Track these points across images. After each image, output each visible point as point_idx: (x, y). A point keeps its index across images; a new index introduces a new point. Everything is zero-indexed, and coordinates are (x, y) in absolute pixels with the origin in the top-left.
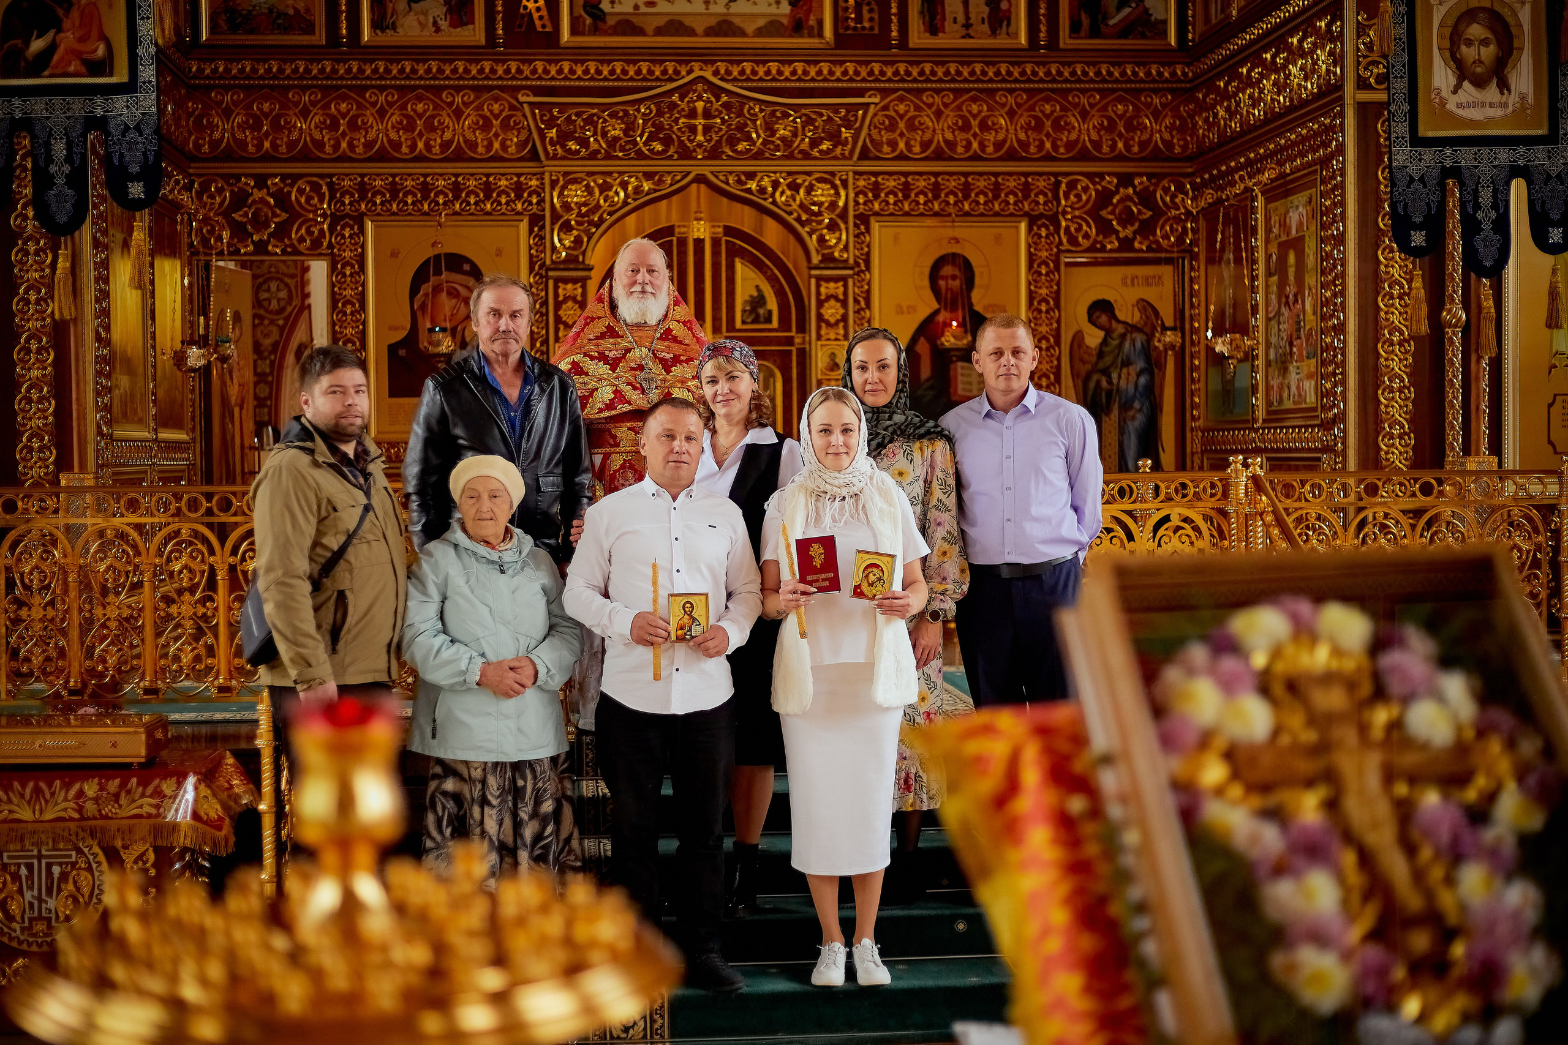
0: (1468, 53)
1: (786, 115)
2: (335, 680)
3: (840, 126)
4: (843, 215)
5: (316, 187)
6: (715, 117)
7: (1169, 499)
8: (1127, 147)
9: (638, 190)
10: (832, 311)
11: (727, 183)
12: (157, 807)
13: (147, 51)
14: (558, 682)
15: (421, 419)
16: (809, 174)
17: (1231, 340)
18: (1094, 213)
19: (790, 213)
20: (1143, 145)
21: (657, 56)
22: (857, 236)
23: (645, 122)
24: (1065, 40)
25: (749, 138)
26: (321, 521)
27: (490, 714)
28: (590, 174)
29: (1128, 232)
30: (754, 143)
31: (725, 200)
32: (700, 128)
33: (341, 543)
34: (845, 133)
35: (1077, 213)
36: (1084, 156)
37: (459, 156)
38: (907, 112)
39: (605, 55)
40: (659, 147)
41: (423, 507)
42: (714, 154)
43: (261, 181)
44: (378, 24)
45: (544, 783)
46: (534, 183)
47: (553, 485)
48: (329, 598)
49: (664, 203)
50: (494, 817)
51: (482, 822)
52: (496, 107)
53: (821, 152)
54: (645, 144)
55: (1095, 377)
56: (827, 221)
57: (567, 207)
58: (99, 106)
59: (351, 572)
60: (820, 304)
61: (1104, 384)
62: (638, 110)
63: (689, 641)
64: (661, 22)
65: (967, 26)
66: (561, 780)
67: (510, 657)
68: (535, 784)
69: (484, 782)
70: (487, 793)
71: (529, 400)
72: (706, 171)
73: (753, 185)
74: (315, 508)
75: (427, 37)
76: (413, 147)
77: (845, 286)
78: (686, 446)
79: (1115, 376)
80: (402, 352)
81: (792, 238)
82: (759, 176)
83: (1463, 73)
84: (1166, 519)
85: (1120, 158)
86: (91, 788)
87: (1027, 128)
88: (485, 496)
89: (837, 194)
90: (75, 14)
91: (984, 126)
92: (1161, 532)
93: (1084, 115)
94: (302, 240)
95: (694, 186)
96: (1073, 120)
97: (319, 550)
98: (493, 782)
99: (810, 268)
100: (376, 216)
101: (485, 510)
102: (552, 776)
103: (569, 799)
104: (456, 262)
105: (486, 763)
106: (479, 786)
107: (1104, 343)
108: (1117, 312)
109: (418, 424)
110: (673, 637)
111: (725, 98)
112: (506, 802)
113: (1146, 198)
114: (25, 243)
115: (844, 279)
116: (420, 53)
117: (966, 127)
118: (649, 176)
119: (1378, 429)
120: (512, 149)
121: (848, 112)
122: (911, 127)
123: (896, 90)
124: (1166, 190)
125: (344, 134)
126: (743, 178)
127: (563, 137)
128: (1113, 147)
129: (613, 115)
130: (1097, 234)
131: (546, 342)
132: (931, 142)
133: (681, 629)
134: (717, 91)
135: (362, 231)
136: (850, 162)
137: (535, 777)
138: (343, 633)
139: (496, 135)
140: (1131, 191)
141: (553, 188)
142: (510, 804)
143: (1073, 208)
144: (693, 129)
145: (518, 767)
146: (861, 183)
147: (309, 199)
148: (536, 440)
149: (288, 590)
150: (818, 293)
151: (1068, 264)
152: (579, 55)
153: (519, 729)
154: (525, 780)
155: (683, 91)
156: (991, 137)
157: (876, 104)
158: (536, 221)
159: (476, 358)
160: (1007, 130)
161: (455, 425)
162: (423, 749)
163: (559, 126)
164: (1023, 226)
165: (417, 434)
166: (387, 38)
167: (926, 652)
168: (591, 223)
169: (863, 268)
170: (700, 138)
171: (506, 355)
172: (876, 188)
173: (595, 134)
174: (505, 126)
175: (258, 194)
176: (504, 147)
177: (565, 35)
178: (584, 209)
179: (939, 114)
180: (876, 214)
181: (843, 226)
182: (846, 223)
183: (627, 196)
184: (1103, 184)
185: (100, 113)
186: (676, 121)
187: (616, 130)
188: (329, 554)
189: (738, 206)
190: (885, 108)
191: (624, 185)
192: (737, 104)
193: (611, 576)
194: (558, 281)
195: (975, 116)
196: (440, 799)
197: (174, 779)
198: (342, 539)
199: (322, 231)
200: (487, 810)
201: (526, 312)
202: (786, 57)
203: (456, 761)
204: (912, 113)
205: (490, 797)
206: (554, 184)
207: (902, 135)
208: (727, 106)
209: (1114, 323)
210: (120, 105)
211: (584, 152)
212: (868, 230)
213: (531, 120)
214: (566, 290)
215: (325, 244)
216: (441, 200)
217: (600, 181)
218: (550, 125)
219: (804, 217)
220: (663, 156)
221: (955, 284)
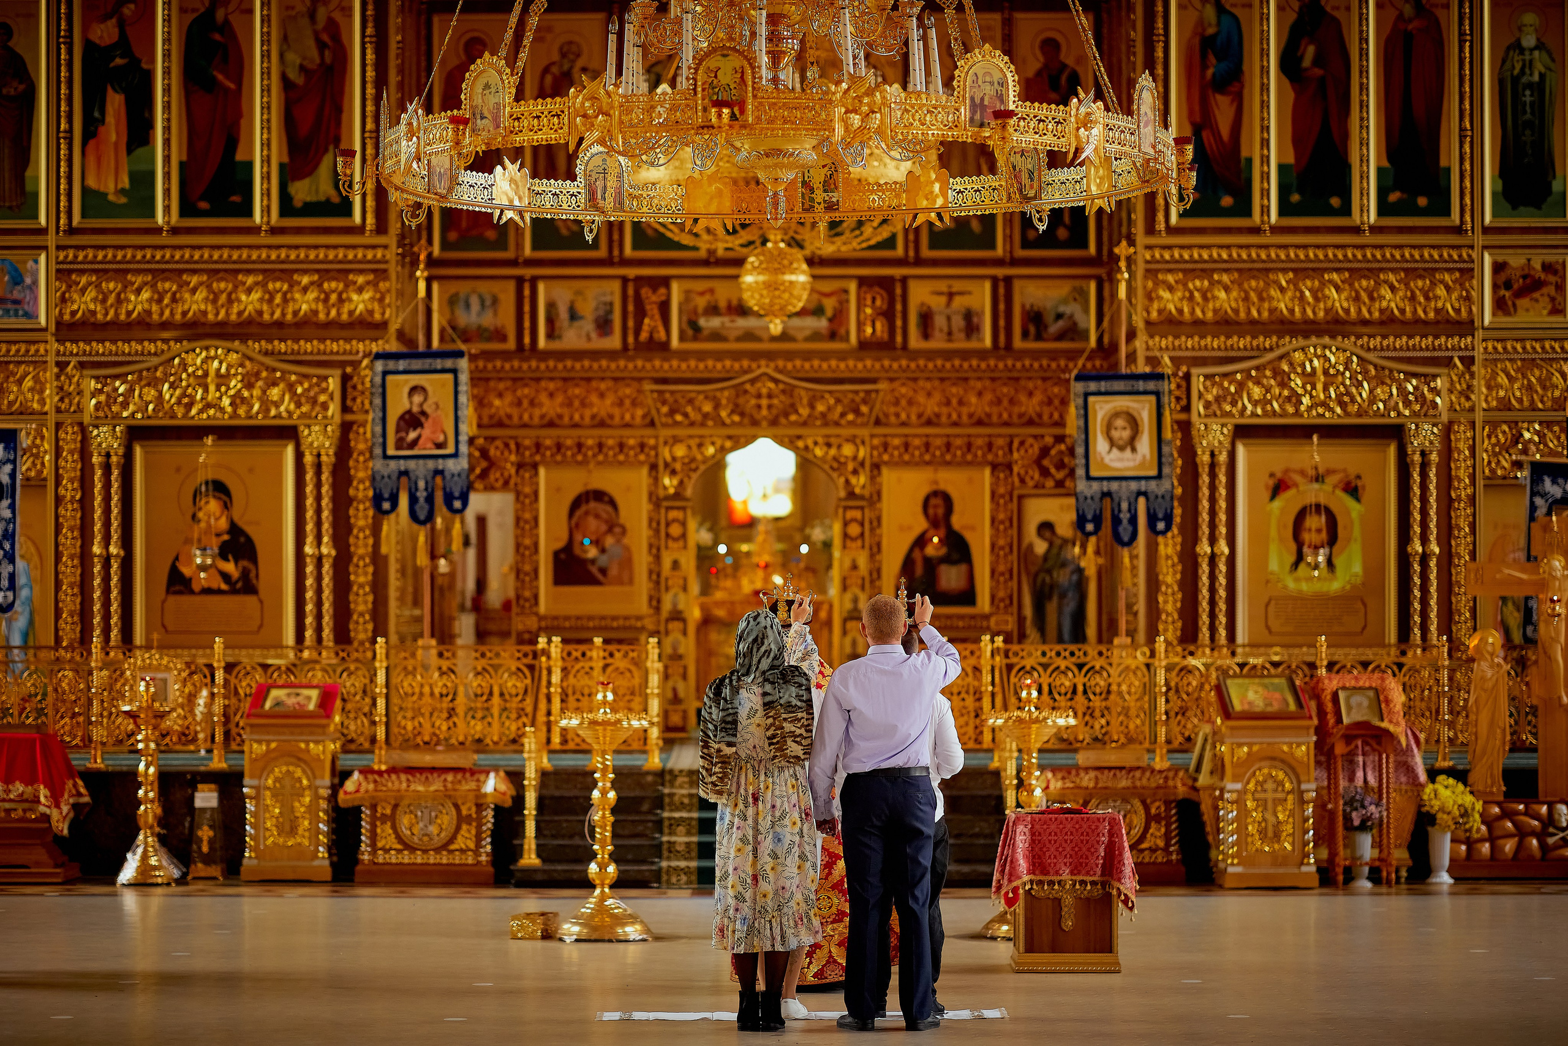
0: (1115, 434)
1: (823, 397)
3: (860, 404)
4: (862, 464)
5: (507, 445)
6: (774, 398)
9: (722, 448)
10: (854, 530)
13: (463, 438)
16: (838, 436)
18: (1038, 462)
19: (825, 463)
21: (736, 356)
22: (872, 478)
23: (728, 402)
24: (1018, 343)
25: (796, 412)
28: (691, 437)
30: (800, 416)
32: (764, 406)
34: (864, 409)
35: (1025, 462)
36: (1030, 423)
37: (602, 424)
38: (907, 393)
39: (701, 356)
40: (736, 418)
42: (774, 423)
44: (551, 335)
46: (652, 442)
52: (628, 391)
53: (847, 422)
54: (729, 415)
55: (1041, 575)
56: (851, 468)
57: (674, 459)
58: (441, 464)
60: (845, 525)
61: (1048, 579)
62: (723, 394)
64: (740, 333)
65: (950, 333)
73: (800, 444)
75: (581, 344)
76: (572, 418)
77: (863, 513)
79: (1055, 575)
80: (563, 556)
82: (804, 438)
83: (1112, 443)
85: (1057, 423)
86: (450, 777)
87: (990, 404)
89: (858, 450)
90: (430, 420)
91: (961, 403)
93: (1031, 394)
94: (497, 480)
96: (1023, 398)
99: (840, 499)
100: (547, 465)
104: (599, 496)
107: (1048, 551)
108: (1057, 530)
111: (781, 386)
115: (862, 508)
116: (578, 355)
117: (948, 404)
118: (730, 437)
119: (1158, 617)
120: (638, 420)
121: (866, 394)
122: (910, 402)
123: (900, 379)
125: (526, 409)
126: (793, 439)
127: (672, 412)
128: (1052, 415)
129: (706, 398)
130: (1039, 476)
131: (658, 549)
132: (923, 413)
134: (776, 381)
135: (536, 474)
136: (867, 428)
139: (628, 410)
140: (1064, 446)
141: (665, 446)
143: (1023, 459)
144: (759, 407)
146: (876, 442)
147: (502, 453)
150: (844, 517)
151: (1021, 497)
152: (683, 355)
155: (753, 381)
156: (965, 410)
157: (885, 388)
158: (654, 467)
160: (977, 405)
163: (669, 405)
164: (987, 472)
166: (556, 345)
168: (690, 470)
169: (875, 497)
170: (764, 412)
172: (885, 446)
173: (693, 411)
174: (634, 403)
176: (633, 417)
177: (675, 342)
178: (686, 460)
179: (929, 394)
180: (886, 463)
181: (861, 471)
182: (864, 469)
183: (714, 452)
184: (1045, 441)
185: (440, 467)
186: (748, 401)
187: (707, 408)
190: (893, 390)
191: (713, 444)
192: (789, 391)
194: (668, 508)
195: (954, 396)
199: (510, 474)
202: (825, 356)
204: (911, 394)
206: (666, 443)
207: (903, 409)
208: (783, 392)
209: (1055, 538)
210: (451, 465)
211: (686, 422)
212: (880, 474)
213: (649, 400)
214: (673, 514)
215: (512, 482)
216: (590, 453)
217: (697, 441)
218: (664, 403)
219: (835, 465)
220: (740, 424)
221: (941, 511)
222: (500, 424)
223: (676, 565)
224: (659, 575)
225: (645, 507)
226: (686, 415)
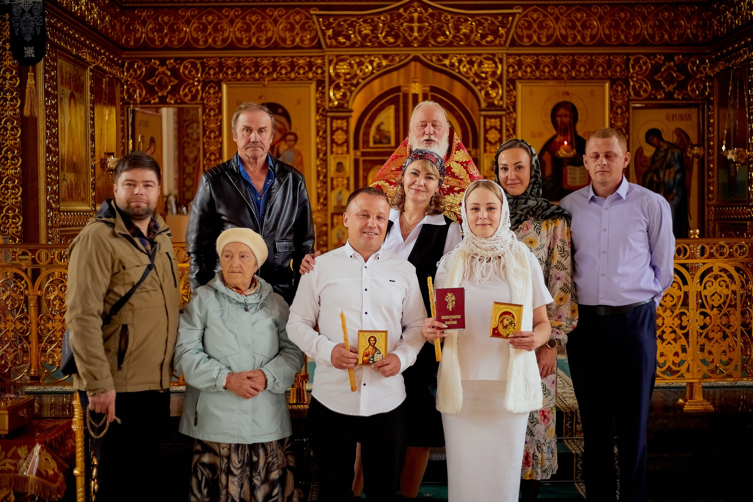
1: (467, 20)
2: (116, 389)
3: (498, 27)
4: (500, 79)
5: (194, 65)
6: (424, 22)
7: (711, 256)
8: (670, 37)
9: (379, 65)
10: (493, 136)
11: (431, 61)
12: (15, 465)
14: (281, 387)
15: (198, 202)
16: (480, 55)
17: (738, 152)
18: (650, 77)
19: (468, 78)
20: (680, 36)
22: (508, 92)
23: (384, 25)
25: (444, 34)
26: (114, 275)
27: (233, 410)
28: (352, 56)
29: (671, 88)
30: (447, 37)
31: (431, 72)
32: (416, 29)
33: (128, 291)
34: (501, 31)
35: (640, 77)
36: (644, 43)
37: (276, 46)
38: (538, 18)
40: (391, 40)
41: (198, 261)
42: (424, 43)
43: (163, 61)
45: (273, 459)
46: (319, 61)
47: (286, 247)
48: (117, 329)
49: (395, 74)
50: (236, 483)
51: (227, 486)
52: (297, 18)
53: (487, 42)
54: (384, 38)
55: (650, 175)
56: (490, 83)
57: (338, 75)
59: (133, 311)
60: (486, 131)
61: (655, 178)
62: (379, 18)
63: (370, 364)
66: (286, 456)
67: (249, 370)
68: (267, 459)
69: (229, 457)
70: (231, 466)
71: (270, 189)
72: (419, 54)
73: (447, 62)
74: (110, 266)
76: (250, 41)
77: (501, 121)
78: (376, 222)
79: (661, 174)
81: (470, 94)
82: (451, 56)
84: (710, 270)
85: (666, 44)
87: (610, 27)
88: (237, 257)
89: (497, 67)
91: (584, 26)
92: (706, 279)
93: (645, 19)
94: (186, 95)
95: (413, 63)
96: (638, 22)
97: (111, 295)
98: (234, 457)
99: (481, 110)
100: (228, 81)
101: (235, 265)
102: (279, 452)
103: (291, 469)
105: (230, 445)
106: (226, 461)
107: (656, 154)
108: (663, 136)
109: (196, 205)
110: (360, 362)
111: (430, 11)
112: (245, 471)
113: (681, 68)
114: (5, 94)
115: (500, 117)
117: (573, 27)
118: (386, 57)
120: (307, 42)
121: (503, 18)
122: (541, 27)
123: (531, 5)
124: (694, 63)
125: (210, 34)
126: (441, 58)
127: (336, 35)
128: (662, 37)
129: (365, 21)
130: (652, 90)
131: (325, 154)
132: (552, 35)
133: (367, 356)
134: (426, 6)
135: (220, 90)
136: (505, 48)
137: (266, 454)
138: (126, 355)
139: (298, 34)
140: (672, 64)
141: (330, 64)
142: (248, 473)
143: (637, 75)
144: (411, 29)
145: (254, 447)
146: (511, 60)
147: (190, 72)
148: (275, 216)
149: (84, 324)
150: (485, 125)
151: (635, 108)
153: (254, 421)
154: (258, 456)
155: (406, 7)
156: (588, 32)
157: (520, 13)
158: (320, 83)
159: (235, 160)
160: (598, 28)
161: (219, 207)
162: (189, 432)
163: (333, 28)
164: (607, 85)
165: (194, 212)
167: (546, 369)
168: (352, 85)
169: (512, 110)
170: (416, 34)
171: (255, 158)
172: (520, 64)
173: (354, 33)
175: (161, 69)
176: (302, 41)
178: (348, 77)
179: (557, 19)
180: (520, 78)
181: (499, 85)
182: (501, 83)
183: (373, 69)
184: (656, 60)
185: (7, 2)
186: (402, 24)
187: (367, 30)
188: (118, 299)
189: (438, 75)
190: (526, 16)
191: (371, 62)
192: (437, 15)
193: (320, 314)
194: (333, 118)
195: (579, 20)
196: (200, 468)
197: (26, 447)
198: (129, 288)
199: (197, 90)
200: (231, 478)
201: (269, 129)
203: (211, 442)
204: (541, 18)
205: (232, 469)
206: (330, 62)
207: (535, 32)
208: (431, 15)
209: (661, 143)
211: (348, 43)
212: (515, 88)
213: (317, 24)
214: (337, 124)
215: (199, 98)
216: (266, 72)
217: (358, 60)
218: (328, 27)
219: (477, 80)
220: (394, 45)
221: (566, 120)
222: (188, 47)
223: (340, 166)
224: (325, 176)
225: (314, 117)
226: (348, 38)
